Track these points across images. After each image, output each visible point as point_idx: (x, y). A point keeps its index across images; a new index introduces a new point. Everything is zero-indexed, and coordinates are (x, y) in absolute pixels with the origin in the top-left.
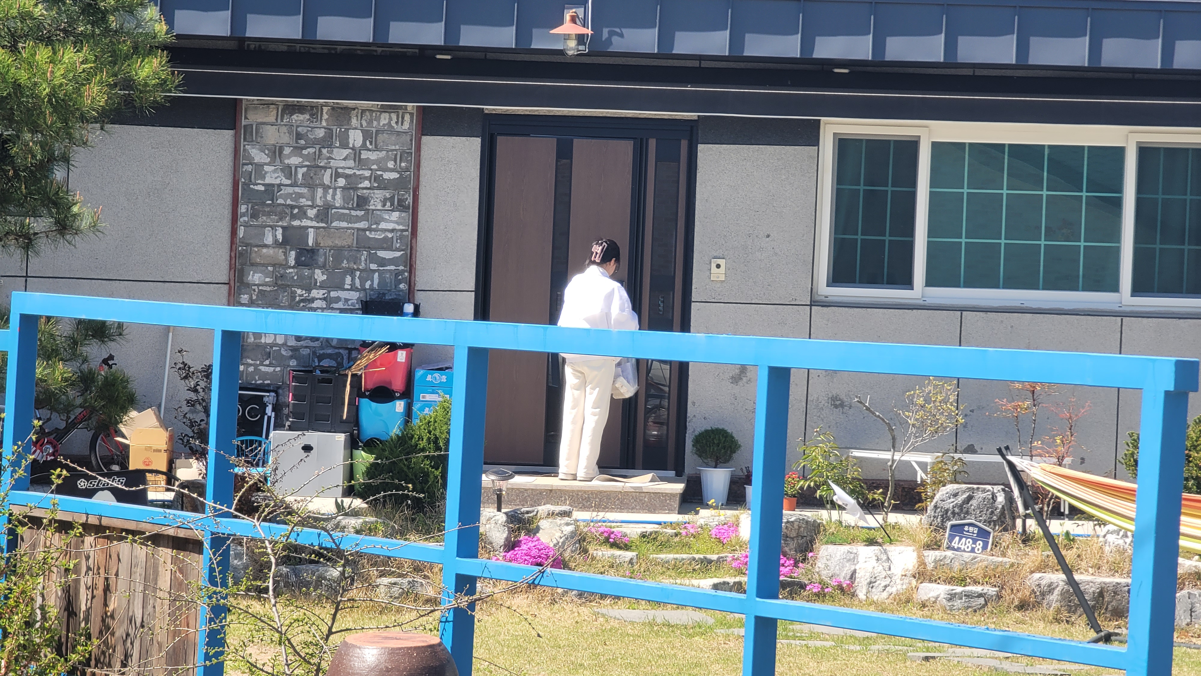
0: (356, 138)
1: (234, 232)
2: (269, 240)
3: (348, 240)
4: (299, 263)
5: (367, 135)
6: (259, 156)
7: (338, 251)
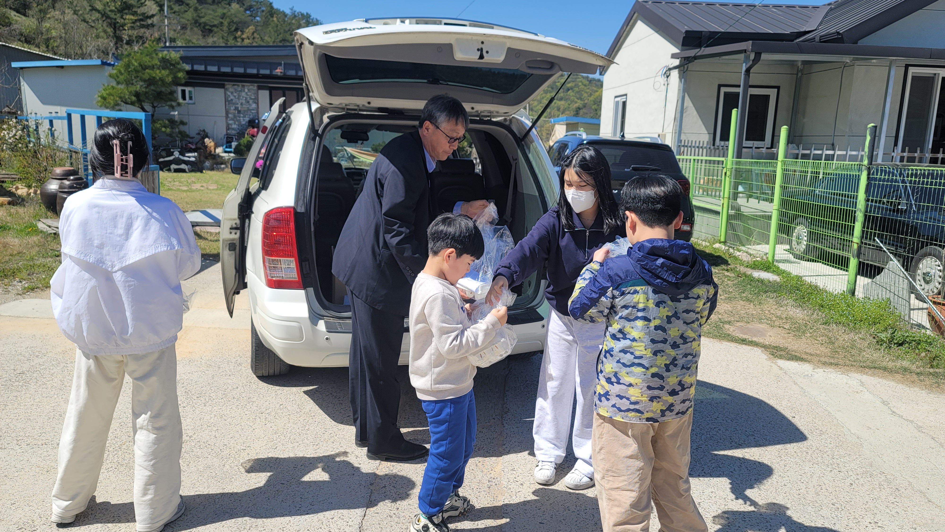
0: (246, 90)
1: (226, 107)
2: (232, 108)
3: (246, 109)
4: (238, 113)
5: (248, 90)
6: (229, 94)
7: (244, 111)
